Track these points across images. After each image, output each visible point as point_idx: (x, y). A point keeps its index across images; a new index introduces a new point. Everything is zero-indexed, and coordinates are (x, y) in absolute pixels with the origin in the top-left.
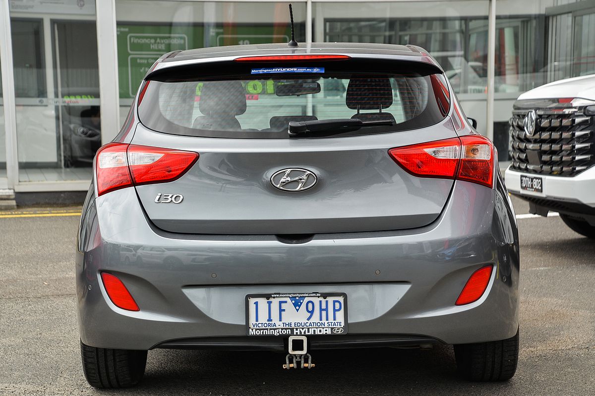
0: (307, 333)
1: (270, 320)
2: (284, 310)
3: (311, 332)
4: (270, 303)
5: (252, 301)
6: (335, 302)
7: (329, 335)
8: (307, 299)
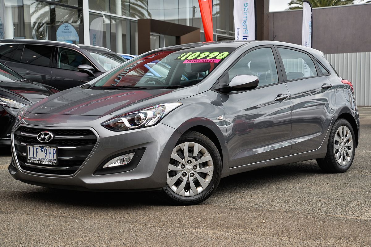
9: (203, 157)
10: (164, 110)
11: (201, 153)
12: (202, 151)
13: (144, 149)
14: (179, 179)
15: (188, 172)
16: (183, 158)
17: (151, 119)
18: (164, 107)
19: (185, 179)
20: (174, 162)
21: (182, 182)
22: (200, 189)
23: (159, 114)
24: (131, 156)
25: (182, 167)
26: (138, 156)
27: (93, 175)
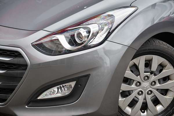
9: (164, 71)
10: (112, 23)
11: (161, 67)
12: (163, 64)
13: (88, 76)
14: (133, 99)
15: (145, 90)
16: (138, 74)
17: (98, 33)
18: (112, 16)
19: (141, 99)
20: (127, 81)
21: (137, 102)
22: (159, 108)
23: (106, 25)
24: (73, 84)
25: (136, 85)
26: (81, 85)
27: (26, 107)
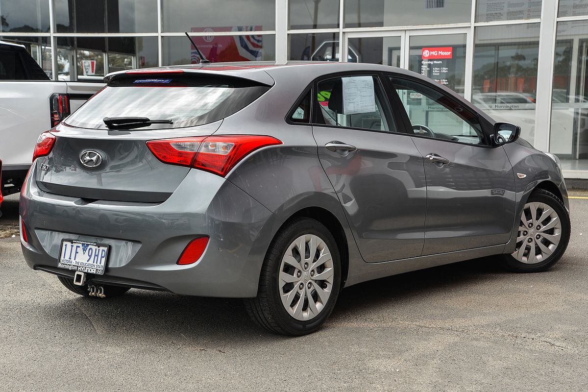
0: (84, 271)
1: (70, 258)
2: (78, 253)
3: (86, 271)
4: (72, 246)
5: (65, 243)
6: (103, 250)
7: (94, 274)
8: (90, 247)
